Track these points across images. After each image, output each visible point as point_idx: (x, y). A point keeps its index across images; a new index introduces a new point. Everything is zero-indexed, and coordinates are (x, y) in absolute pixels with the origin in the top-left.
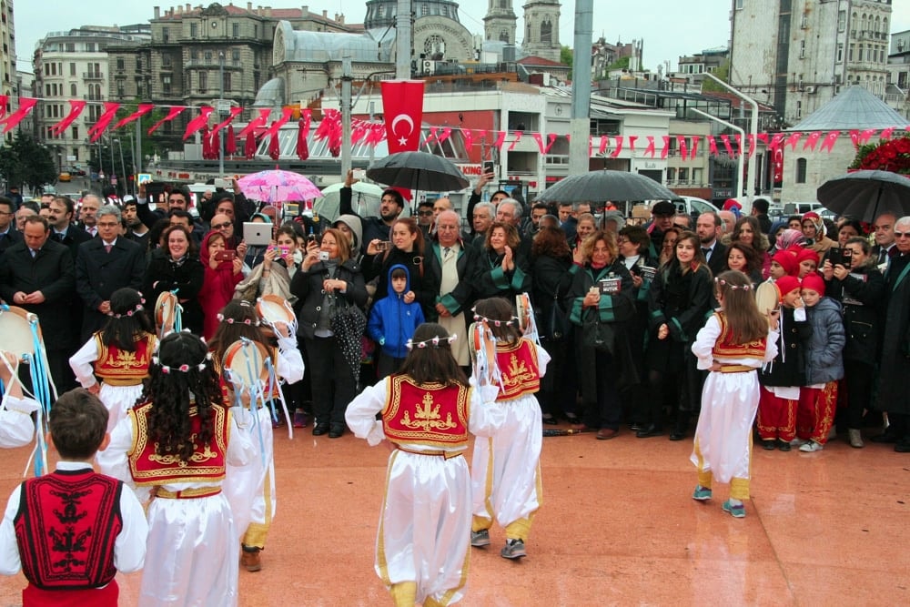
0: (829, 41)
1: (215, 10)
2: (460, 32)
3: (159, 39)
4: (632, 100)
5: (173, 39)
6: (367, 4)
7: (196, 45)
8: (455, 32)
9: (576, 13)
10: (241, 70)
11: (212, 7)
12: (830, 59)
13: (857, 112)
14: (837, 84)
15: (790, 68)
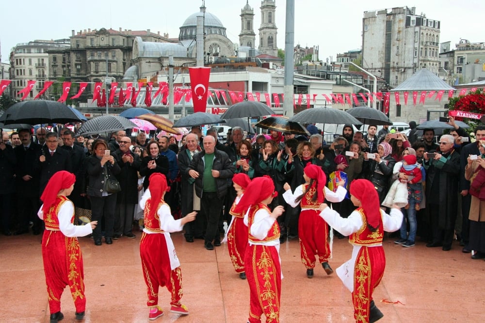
0: (410, 46)
1: (103, 32)
2: (227, 42)
3: (74, 46)
4: (314, 75)
5: (82, 46)
6: (180, 28)
7: (93, 49)
8: (224, 42)
9: (286, 33)
10: (116, 62)
11: (101, 30)
12: (411, 55)
13: (425, 81)
14: (415, 68)
15: (392, 60)
